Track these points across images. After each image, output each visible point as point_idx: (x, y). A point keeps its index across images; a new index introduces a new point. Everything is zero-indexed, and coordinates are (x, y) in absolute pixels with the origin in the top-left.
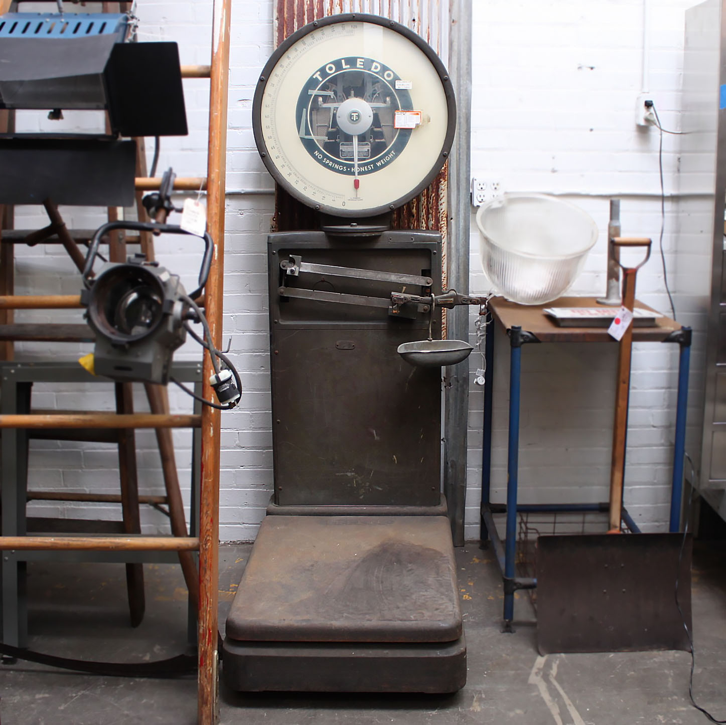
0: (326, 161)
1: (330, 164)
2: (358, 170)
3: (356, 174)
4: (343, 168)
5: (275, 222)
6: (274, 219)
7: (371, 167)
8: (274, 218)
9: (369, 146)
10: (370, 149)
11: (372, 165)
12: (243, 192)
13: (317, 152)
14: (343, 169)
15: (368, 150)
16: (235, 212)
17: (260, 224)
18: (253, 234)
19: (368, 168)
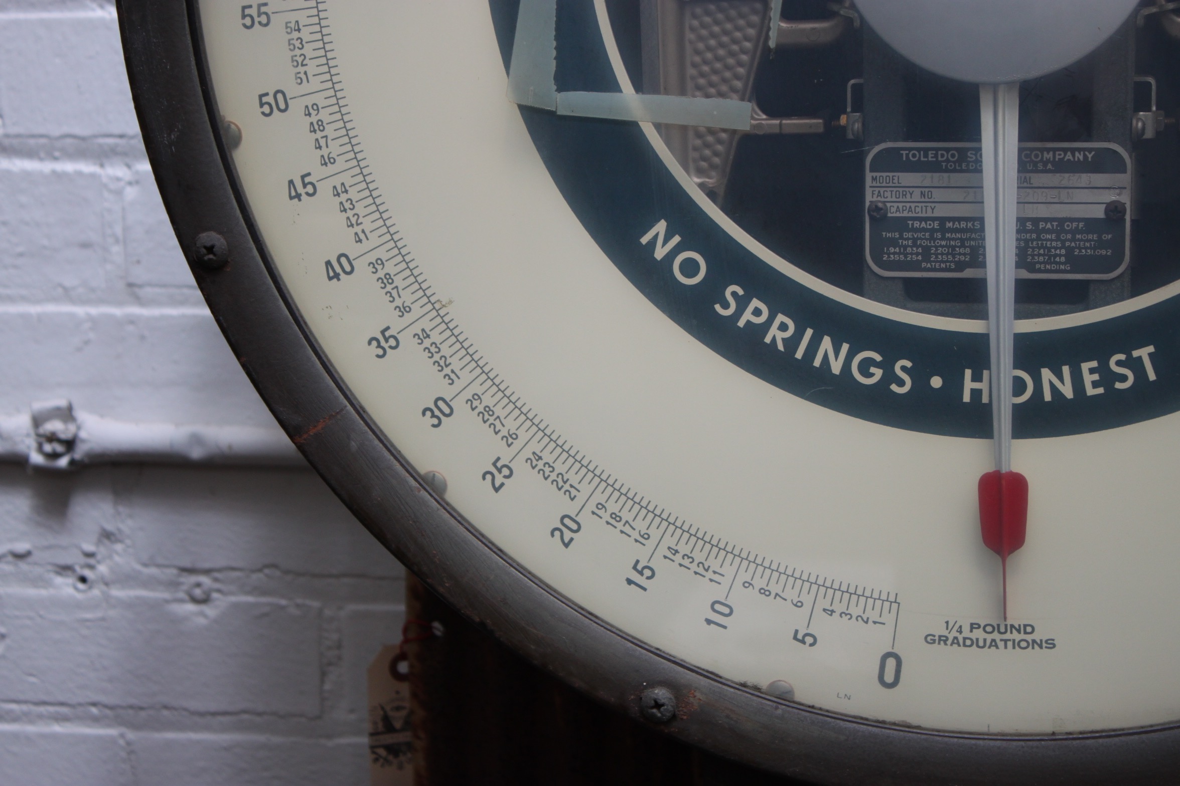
0: (742, 304)
1: (776, 335)
2: (1019, 387)
3: (1004, 420)
4: (887, 366)
5: (405, 688)
6: (403, 667)
7: (1136, 365)
8: (402, 656)
9: (1125, 179)
10: (1126, 199)
11: (1144, 353)
12: (196, 453)
13: (661, 227)
14: (890, 377)
15: (1114, 211)
16: (150, 582)
17: (323, 674)
18: (276, 739)
19: (1107, 378)
